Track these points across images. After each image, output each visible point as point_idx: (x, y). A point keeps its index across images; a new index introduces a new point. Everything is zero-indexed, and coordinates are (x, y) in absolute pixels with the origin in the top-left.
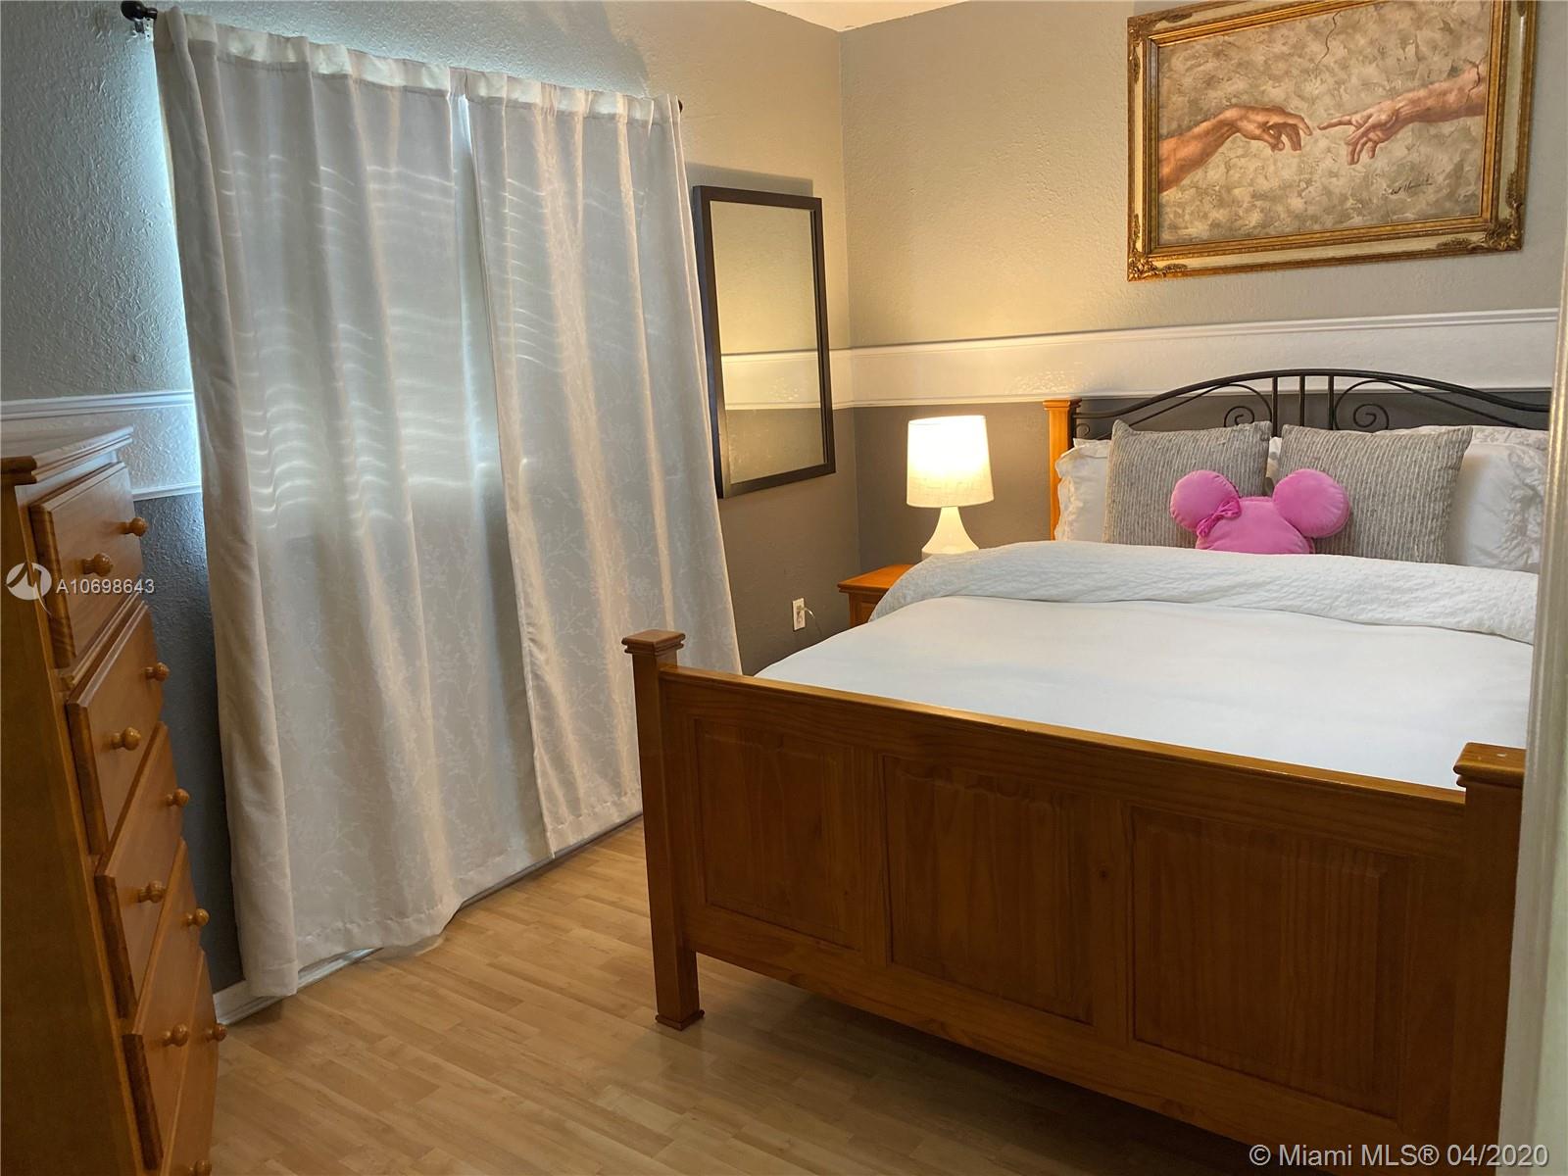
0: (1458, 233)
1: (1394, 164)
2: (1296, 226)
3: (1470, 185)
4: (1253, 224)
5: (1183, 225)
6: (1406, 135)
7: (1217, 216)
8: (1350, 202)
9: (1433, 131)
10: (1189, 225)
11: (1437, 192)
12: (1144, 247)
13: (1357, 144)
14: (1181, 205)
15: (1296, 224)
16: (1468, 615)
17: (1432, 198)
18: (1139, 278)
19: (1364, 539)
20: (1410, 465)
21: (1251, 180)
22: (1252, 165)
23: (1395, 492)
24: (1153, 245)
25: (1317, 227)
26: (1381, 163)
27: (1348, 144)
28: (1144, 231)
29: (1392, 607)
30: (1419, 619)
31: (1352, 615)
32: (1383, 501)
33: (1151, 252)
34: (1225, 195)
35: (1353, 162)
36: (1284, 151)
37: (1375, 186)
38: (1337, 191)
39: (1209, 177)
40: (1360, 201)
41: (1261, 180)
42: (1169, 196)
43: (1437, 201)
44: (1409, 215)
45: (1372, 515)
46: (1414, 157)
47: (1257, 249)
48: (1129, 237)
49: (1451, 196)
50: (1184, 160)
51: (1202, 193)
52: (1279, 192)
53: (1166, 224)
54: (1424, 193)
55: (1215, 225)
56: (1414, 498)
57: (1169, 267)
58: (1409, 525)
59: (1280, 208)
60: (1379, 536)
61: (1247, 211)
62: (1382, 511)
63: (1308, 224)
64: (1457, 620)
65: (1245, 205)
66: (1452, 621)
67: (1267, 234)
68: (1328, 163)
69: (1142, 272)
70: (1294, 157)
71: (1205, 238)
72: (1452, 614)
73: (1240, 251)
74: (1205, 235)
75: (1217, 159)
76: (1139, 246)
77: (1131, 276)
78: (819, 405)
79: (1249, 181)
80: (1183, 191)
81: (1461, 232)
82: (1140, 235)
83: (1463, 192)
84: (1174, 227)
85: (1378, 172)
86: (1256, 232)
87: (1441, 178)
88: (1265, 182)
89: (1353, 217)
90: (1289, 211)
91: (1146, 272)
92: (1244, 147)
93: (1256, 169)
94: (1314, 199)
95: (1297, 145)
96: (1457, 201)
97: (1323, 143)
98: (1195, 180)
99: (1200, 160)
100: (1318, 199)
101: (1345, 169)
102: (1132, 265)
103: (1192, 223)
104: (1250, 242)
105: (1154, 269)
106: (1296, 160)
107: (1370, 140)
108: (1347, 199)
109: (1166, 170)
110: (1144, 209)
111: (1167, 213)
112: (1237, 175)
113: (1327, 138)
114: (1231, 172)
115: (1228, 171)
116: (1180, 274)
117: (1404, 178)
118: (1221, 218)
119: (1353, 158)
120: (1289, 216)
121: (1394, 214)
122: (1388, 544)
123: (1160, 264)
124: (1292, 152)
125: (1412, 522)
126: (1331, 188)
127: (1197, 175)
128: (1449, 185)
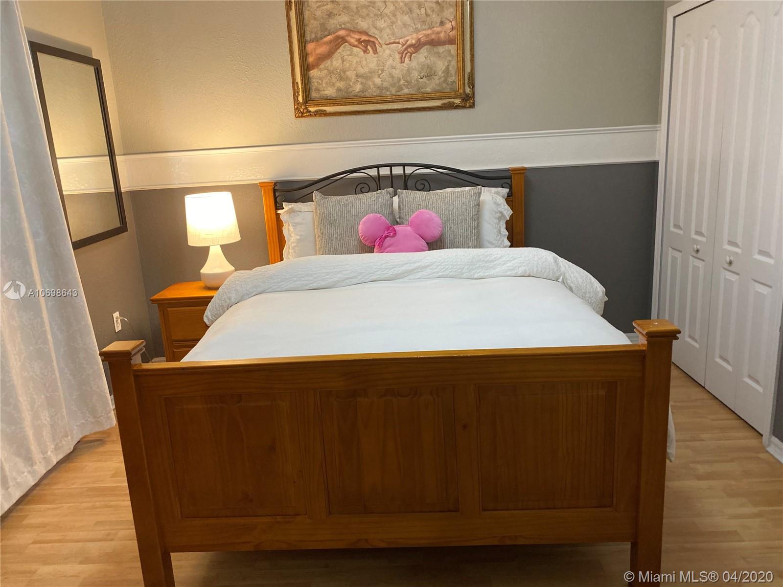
0: (449, 99)
1: (420, 65)
2: (378, 92)
3: (452, 76)
4: (357, 90)
5: (323, 89)
6: (424, 51)
7: (339, 85)
8: (402, 82)
9: (435, 50)
10: (325, 89)
11: (439, 79)
12: (303, 100)
13: (403, 53)
14: (321, 79)
15: (378, 91)
16: (520, 269)
17: (437, 82)
18: (302, 117)
19: (448, 241)
20: (462, 205)
21: (355, 67)
22: (355, 60)
23: (458, 218)
24: (307, 99)
25: (388, 93)
26: (414, 64)
27: (399, 53)
28: (303, 91)
29: (487, 269)
30: (501, 274)
31: (471, 275)
32: (453, 223)
33: (307, 103)
34: (342, 74)
35: (402, 62)
36: (370, 54)
37: (412, 74)
38: (396, 76)
39: (334, 65)
40: (407, 81)
41: (360, 68)
42: (314, 73)
43: (439, 83)
44: (429, 90)
45: (450, 230)
46: (428, 62)
47: (361, 103)
48: (294, 95)
49: (445, 81)
50: (320, 54)
51: (331, 73)
52: (369, 75)
53: (314, 88)
54: (434, 79)
55: (339, 90)
56: (466, 220)
57: (317, 111)
58: (466, 233)
59: (370, 83)
60: (454, 239)
61: (354, 83)
62: (454, 227)
63: (384, 92)
64: (516, 272)
65: (353, 80)
66: (514, 272)
67: (365, 95)
68: (390, 62)
69: (303, 113)
70: (374, 57)
71: (334, 96)
72: (513, 269)
73: (353, 104)
74: (334, 95)
75: (337, 55)
76: (300, 99)
77: (297, 115)
78: (113, 190)
79: (354, 68)
80: (321, 70)
81: (452, 98)
82: (300, 93)
83: (450, 80)
84: (318, 90)
85: (413, 68)
86: (359, 94)
87: (440, 73)
88: (361, 68)
89: (404, 89)
90: (374, 85)
91: (305, 113)
92: (350, 50)
93: (357, 62)
94: (385, 79)
95: (375, 52)
96: (448, 84)
97: (387, 52)
98: (327, 65)
99: (329, 55)
100: (387, 79)
101: (399, 65)
102: (297, 109)
103: (327, 88)
104: (357, 99)
105: (310, 112)
106: (376, 59)
107: (409, 52)
108: (400, 80)
109: (311, 59)
110: (302, 80)
111: (313, 82)
112: (348, 65)
113: (389, 49)
114: (345, 63)
115: (343, 63)
116: (323, 115)
117: (425, 71)
118: (342, 87)
119: (402, 61)
120: (375, 87)
121: (422, 89)
122: (459, 242)
123: (312, 109)
124: (373, 55)
125: (467, 231)
126: (393, 74)
127: (328, 63)
128: (444, 76)
